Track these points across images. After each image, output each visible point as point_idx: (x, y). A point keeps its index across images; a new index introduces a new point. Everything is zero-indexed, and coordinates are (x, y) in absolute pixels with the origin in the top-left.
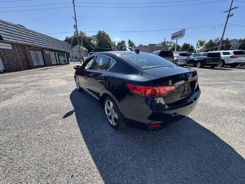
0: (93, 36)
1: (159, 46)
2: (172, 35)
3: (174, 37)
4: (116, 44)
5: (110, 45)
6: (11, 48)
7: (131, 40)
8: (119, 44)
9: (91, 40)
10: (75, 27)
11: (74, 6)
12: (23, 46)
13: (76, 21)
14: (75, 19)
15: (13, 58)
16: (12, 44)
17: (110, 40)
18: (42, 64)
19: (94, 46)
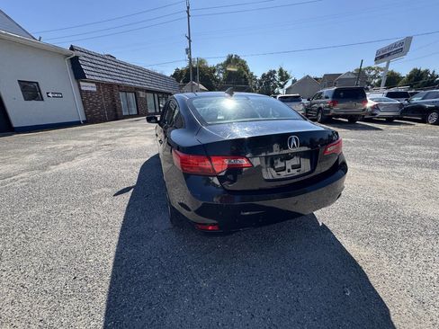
0: (218, 65)
1: (346, 77)
2: (378, 52)
3: (382, 57)
4: (259, 78)
5: (246, 80)
6: (95, 89)
7: (284, 69)
8: (264, 76)
9: (214, 71)
10: (188, 51)
11: (189, 16)
12: (110, 85)
13: (190, 41)
14: (189, 38)
15: (97, 103)
16: (98, 84)
17: (248, 71)
18: (135, 112)
19: (218, 81)
